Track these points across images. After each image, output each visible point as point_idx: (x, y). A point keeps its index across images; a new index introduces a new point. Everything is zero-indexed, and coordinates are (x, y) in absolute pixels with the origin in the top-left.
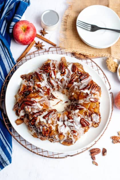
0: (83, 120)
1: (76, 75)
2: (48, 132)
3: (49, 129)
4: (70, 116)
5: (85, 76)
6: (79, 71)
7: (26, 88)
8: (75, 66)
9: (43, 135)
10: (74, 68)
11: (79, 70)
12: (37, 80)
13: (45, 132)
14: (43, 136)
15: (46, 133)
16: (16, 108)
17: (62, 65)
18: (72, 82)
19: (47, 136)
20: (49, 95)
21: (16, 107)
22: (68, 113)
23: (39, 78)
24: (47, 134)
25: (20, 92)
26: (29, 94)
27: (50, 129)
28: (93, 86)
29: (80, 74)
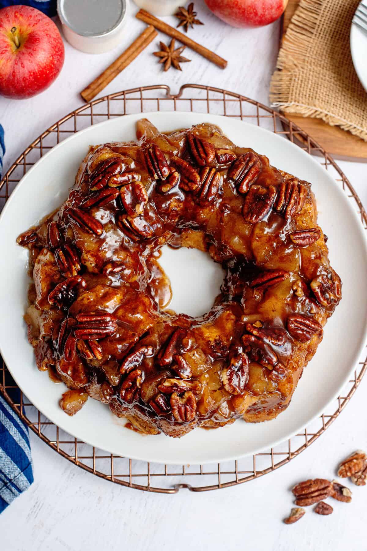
0: (295, 321)
1: (214, 170)
2: (192, 406)
3: (191, 394)
4: (246, 323)
5: (247, 164)
6: (220, 153)
7: (57, 277)
8: (201, 142)
9: (180, 421)
10: (201, 149)
11: (219, 149)
12: (86, 235)
13: (183, 408)
14: (180, 424)
15: (186, 410)
16: (46, 360)
17: (154, 152)
18: (210, 199)
19: (194, 419)
20: (143, 273)
21: (46, 356)
22: (234, 314)
23: (91, 229)
24: (192, 411)
25: (39, 298)
26: (77, 295)
27: (195, 394)
28: (287, 189)
29: (225, 162)
